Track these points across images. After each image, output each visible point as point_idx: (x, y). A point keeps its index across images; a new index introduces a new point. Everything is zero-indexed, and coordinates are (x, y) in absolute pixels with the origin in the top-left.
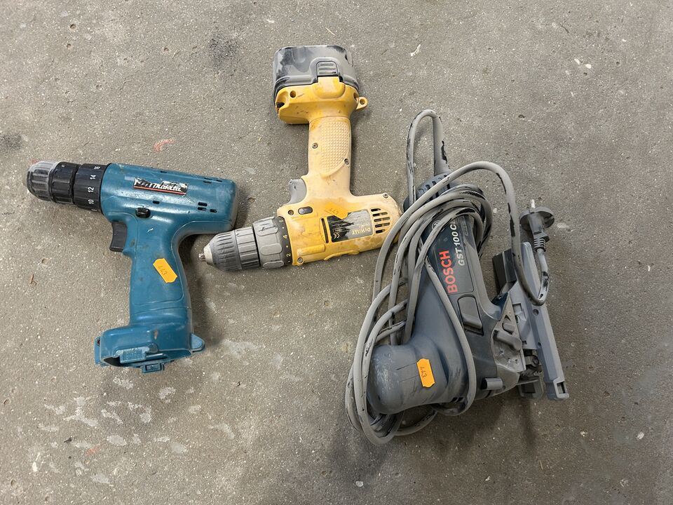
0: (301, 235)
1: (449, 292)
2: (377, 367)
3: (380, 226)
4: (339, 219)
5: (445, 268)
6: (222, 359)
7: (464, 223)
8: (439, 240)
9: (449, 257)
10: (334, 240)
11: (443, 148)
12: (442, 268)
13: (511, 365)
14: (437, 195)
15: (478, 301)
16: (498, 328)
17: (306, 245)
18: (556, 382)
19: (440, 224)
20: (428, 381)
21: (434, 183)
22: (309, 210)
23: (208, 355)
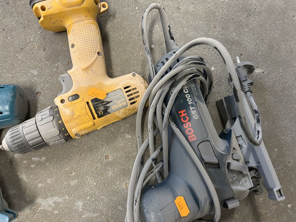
0: (72, 118)
1: (190, 140)
2: (145, 211)
3: (133, 99)
4: (101, 100)
5: (184, 123)
6: (38, 213)
7: (193, 86)
8: (177, 102)
9: (186, 114)
10: (99, 117)
11: (170, 31)
12: (183, 123)
13: (243, 185)
14: (170, 68)
15: (213, 143)
16: (230, 160)
17: (78, 124)
18: (275, 190)
19: (176, 90)
20: (185, 212)
21: (167, 59)
22: (76, 97)
23: (28, 212)
